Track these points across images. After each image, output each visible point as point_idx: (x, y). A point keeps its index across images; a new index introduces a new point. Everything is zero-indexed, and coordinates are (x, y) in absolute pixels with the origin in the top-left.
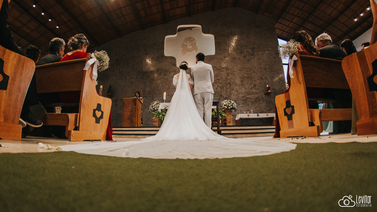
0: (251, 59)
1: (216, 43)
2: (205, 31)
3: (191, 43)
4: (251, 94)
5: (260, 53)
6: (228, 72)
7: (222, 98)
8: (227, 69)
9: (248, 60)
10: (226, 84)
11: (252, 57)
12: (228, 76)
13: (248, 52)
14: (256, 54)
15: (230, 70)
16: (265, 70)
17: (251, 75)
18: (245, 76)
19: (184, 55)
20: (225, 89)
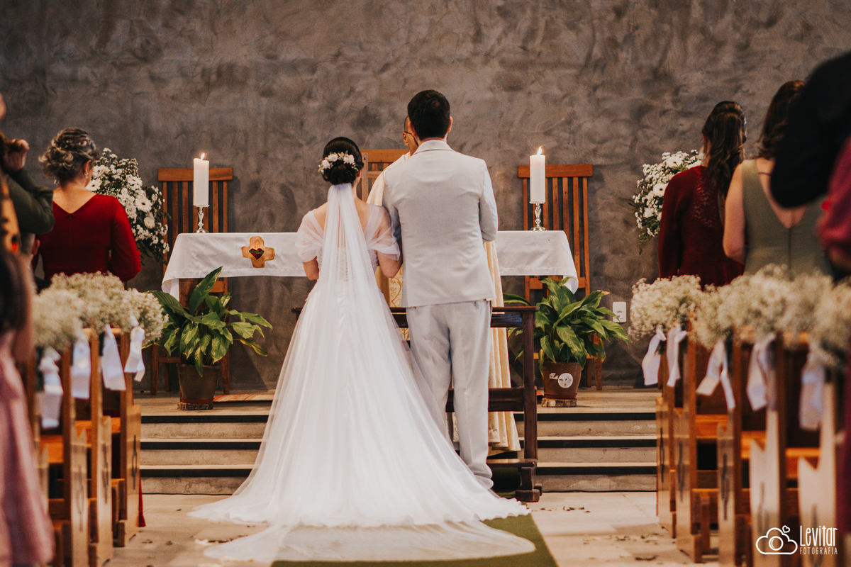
7: (667, 97)
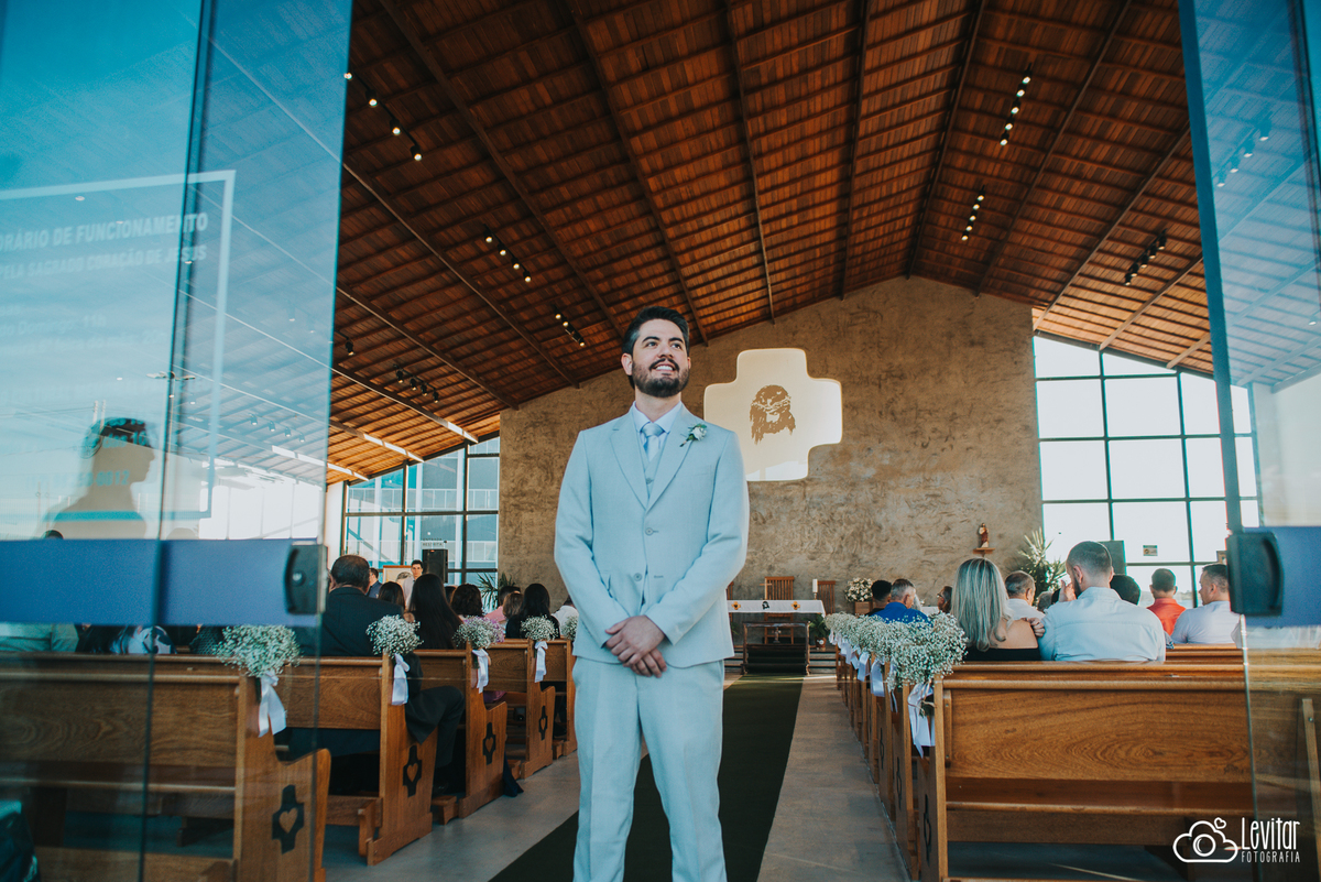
0: (943, 450)
1: (845, 406)
2: (816, 370)
3: (776, 403)
4: (935, 552)
5: (972, 431)
6: (874, 490)
8: (872, 482)
9: (935, 454)
10: (869, 524)
11: (946, 445)
12: (875, 502)
13: (934, 431)
14: (958, 434)
15: (880, 487)
16: (983, 481)
17: (939, 499)
18: (922, 502)
19: (757, 440)
20: (865, 538)
